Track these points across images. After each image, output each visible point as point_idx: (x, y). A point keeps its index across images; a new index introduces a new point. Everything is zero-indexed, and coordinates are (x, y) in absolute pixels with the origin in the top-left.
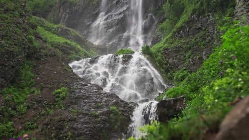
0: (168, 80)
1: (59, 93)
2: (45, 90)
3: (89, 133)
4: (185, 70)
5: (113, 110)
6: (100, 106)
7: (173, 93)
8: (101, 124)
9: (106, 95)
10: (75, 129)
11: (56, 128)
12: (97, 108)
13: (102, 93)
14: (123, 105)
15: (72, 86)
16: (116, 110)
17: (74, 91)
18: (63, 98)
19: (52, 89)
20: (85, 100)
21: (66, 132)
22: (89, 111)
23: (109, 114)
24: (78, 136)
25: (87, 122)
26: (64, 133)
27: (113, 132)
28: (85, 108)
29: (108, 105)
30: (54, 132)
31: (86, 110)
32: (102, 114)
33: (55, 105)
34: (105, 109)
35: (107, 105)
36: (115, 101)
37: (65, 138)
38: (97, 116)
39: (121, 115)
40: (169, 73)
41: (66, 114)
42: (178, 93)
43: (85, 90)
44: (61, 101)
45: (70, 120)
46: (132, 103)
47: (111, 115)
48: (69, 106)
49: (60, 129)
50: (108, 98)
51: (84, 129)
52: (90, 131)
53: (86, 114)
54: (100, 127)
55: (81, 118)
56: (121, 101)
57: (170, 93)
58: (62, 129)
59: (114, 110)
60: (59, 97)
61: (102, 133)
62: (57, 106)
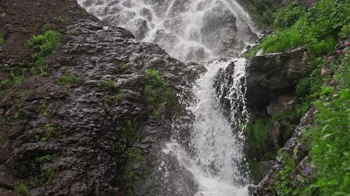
0: (263, 26)
1: (40, 42)
2: (13, 37)
3: (93, 128)
4: (295, 6)
5: (152, 78)
6: (124, 69)
7: (278, 44)
8: (123, 106)
9: (138, 47)
10: (62, 117)
11: (22, 116)
12: (118, 72)
13: (130, 44)
14: (173, 68)
15: (71, 29)
16: (159, 77)
17: (71, 39)
18: (47, 53)
19: (27, 35)
20: (93, 58)
21: (40, 125)
22: (98, 79)
23: (143, 86)
24: (68, 134)
25: (92, 102)
26: (37, 127)
27: (149, 124)
28: (91, 73)
29: (142, 66)
30: (17, 123)
31: (93, 77)
32: (127, 85)
33: (30, 67)
34: (135, 76)
35: (139, 68)
36: (155, 59)
37: (37, 137)
38: (115, 90)
39: (167, 87)
40: (265, 14)
41: (48, 84)
42: (289, 43)
43: (96, 37)
44: (42, 59)
45: (53, 98)
46: (194, 64)
47: (147, 88)
48: (56, 68)
49: (30, 118)
50: (141, 54)
51: (82, 118)
52: (96, 121)
53: (92, 86)
54: (120, 112)
55: (79, 94)
56: (170, 59)
57: (272, 44)
58: (35, 119)
59: (154, 77)
60: (38, 50)
61: (125, 125)
62: (33, 68)
